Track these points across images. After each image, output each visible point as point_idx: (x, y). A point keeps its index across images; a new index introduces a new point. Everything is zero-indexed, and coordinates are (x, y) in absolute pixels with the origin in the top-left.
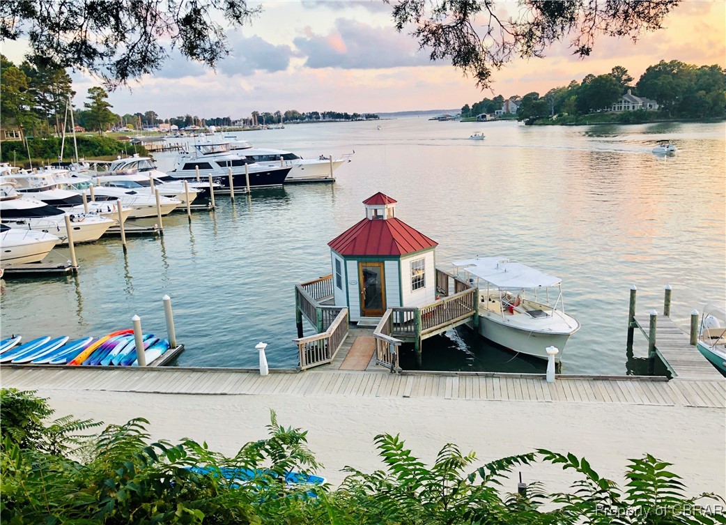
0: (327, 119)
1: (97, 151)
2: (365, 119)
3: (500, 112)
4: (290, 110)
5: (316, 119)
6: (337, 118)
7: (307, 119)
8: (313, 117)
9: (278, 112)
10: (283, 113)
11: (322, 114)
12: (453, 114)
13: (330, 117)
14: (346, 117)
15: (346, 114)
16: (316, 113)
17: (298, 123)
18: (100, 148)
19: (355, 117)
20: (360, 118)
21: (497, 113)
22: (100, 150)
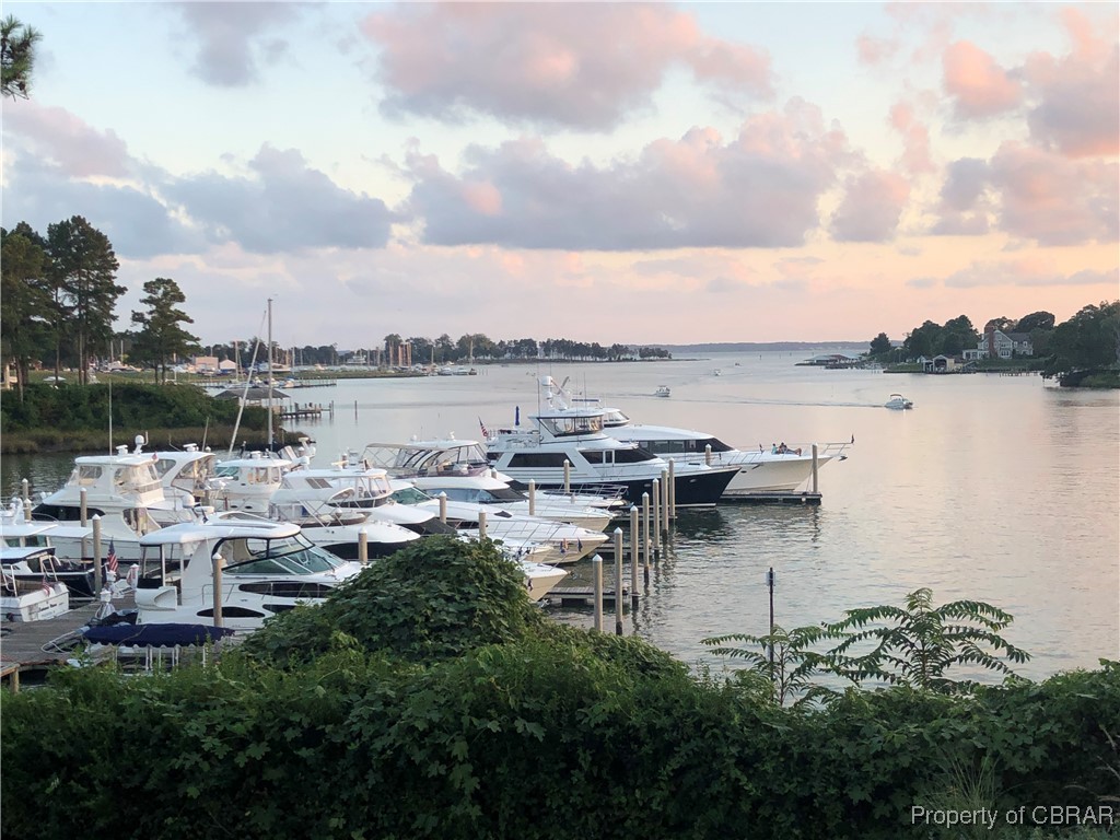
0: (554, 356)
1: (171, 415)
2: (638, 358)
3: (975, 355)
4: (471, 334)
5: (528, 354)
6: (576, 355)
7: (507, 356)
8: (524, 351)
9: (445, 338)
10: (454, 339)
11: (543, 344)
12: (852, 355)
13: (559, 352)
14: (596, 352)
15: (596, 346)
16: (530, 343)
17: (488, 363)
18: (176, 409)
19: (617, 353)
20: (628, 356)
21: (968, 355)
22: (177, 416)
